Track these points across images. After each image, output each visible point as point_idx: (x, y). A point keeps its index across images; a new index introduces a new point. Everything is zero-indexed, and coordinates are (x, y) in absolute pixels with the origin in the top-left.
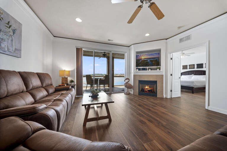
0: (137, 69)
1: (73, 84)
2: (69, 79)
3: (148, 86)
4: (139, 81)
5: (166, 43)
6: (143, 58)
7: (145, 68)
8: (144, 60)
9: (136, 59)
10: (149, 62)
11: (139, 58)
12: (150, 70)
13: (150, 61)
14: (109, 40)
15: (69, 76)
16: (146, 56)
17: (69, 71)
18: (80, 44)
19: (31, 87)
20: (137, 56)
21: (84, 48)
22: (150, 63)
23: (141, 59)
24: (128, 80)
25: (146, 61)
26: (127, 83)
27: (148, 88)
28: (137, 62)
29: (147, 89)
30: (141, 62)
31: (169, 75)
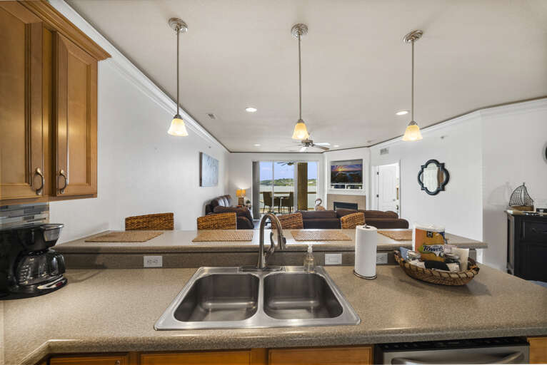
0: (332, 185)
1: (249, 204)
2: (246, 199)
4: (335, 203)
5: (370, 151)
6: (340, 170)
7: (342, 185)
8: (341, 173)
9: (331, 171)
11: (335, 170)
12: (349, 189)
13: (349, 175)
15: (245, 196)
16: (344, 168)
17: (245, 190)
20: (332, 167)
22: (350, 178)
23: (338, 172)
24: (319, 202)
25: (345, 174)
26: (318, 205)
28: (332, 176)
30: (338, 176)
31: (374, 196)
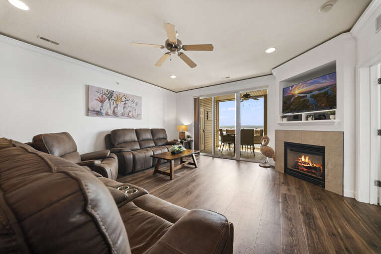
0: (283, 117)
2: (187, 134)
3: (307, 158)
4: (285, 143)
6: (297, 92)
7: (297, 116)
8: (298, 96)
9: (283, 96)
10: (310, 99)
11: (289, 93)
13: (311, 97)
14: (227, 78)
15: (187, 130)
16: (303, 87)
17: (187, 126)
18: (196, 94)
19: (141, 139)
20: (285, 90)
21: (201, 96)
22: (311, 101)
23: (293, 96)
25: (304, 97)
26: (264, 145)
27: (307, 161)
28: (284, 104)
29: (305, 163)
30: (293, 102)
